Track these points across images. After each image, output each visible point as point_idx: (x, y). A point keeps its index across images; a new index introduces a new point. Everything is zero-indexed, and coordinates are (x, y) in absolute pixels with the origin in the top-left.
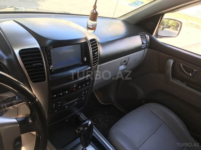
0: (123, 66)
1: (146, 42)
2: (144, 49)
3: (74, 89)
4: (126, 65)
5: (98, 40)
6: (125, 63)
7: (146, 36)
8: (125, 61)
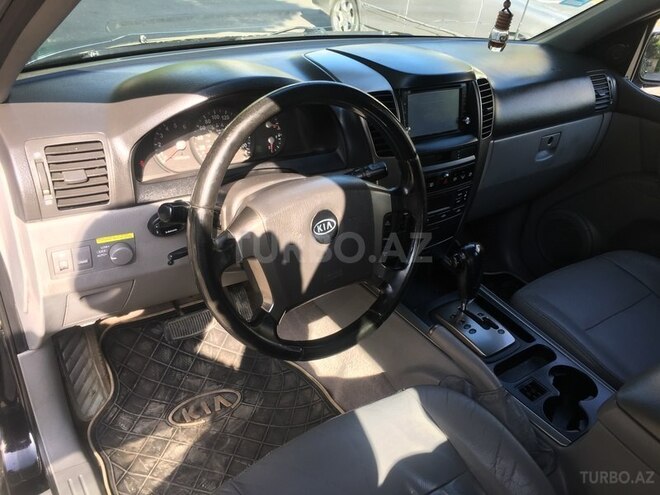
0: (544, 153)
1: (608, 94)
2: (602, 111)
3: (446, 181)
4: (552, 150)
5: (493, 84)
6: (552, 144)
7: (606, 80)
8: (551, 139)
